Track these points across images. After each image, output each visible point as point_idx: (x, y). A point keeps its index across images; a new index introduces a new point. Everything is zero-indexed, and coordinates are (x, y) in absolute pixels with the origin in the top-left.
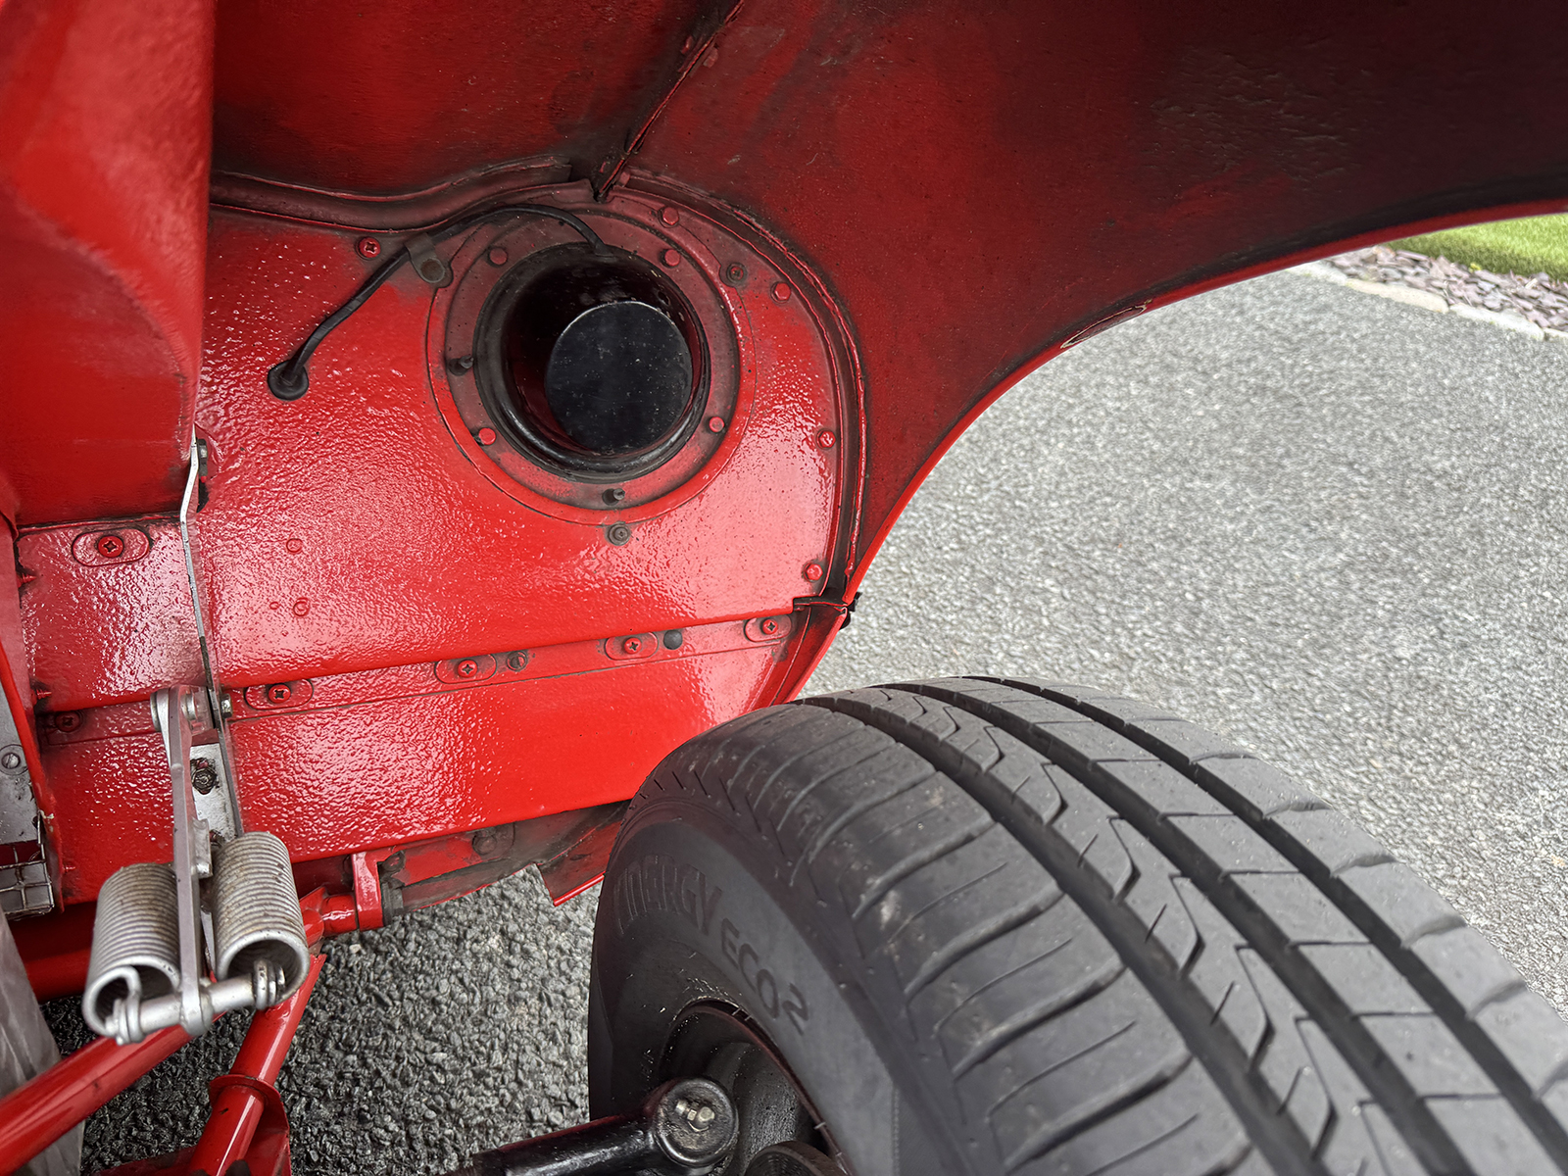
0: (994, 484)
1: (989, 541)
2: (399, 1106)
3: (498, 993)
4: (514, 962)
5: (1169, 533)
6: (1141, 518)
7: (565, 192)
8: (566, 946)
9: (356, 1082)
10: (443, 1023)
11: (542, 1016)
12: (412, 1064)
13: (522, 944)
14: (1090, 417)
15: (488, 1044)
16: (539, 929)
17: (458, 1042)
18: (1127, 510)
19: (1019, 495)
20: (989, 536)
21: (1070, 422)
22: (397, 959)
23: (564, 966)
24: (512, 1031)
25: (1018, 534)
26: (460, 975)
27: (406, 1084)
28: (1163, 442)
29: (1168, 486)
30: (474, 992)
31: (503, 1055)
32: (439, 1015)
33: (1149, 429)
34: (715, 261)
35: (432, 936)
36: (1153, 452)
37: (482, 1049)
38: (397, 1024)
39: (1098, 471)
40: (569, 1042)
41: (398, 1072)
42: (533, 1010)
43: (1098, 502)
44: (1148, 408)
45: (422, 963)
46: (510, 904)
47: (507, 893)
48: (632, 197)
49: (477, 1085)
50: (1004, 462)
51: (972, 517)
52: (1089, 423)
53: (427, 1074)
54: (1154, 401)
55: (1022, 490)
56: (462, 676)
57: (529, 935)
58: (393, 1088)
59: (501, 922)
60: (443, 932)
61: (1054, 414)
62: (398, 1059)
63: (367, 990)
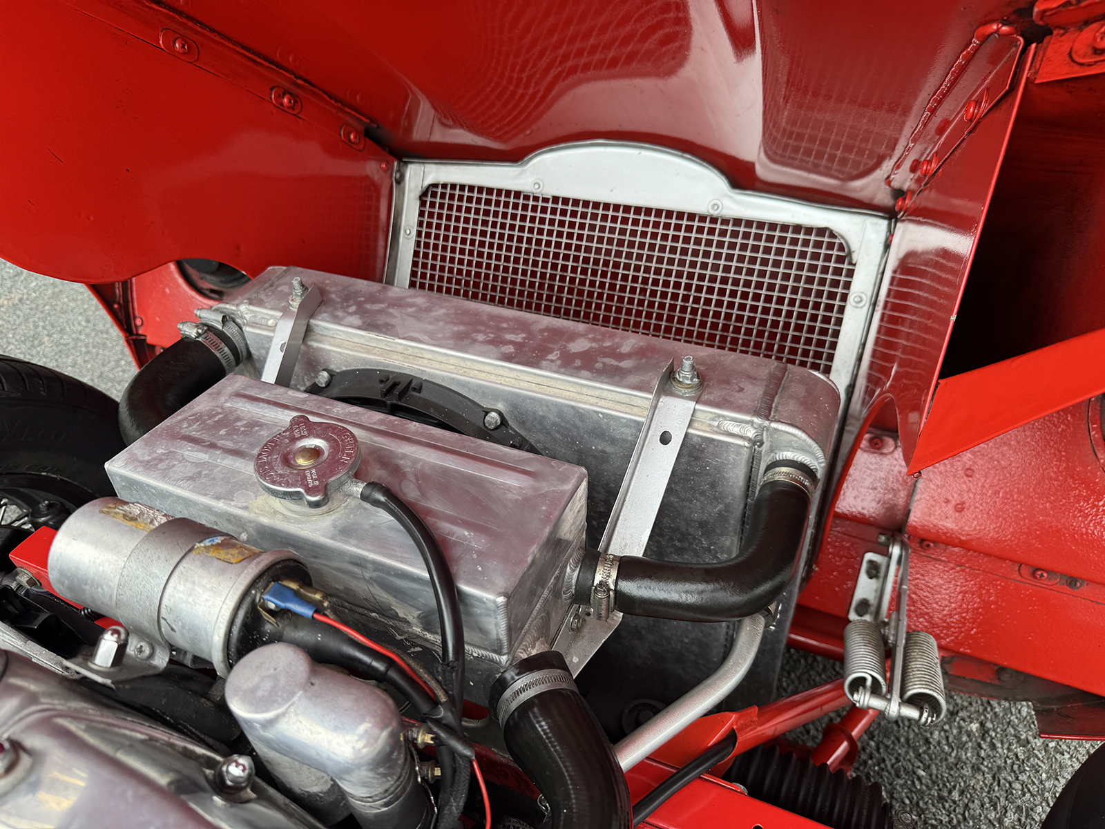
3: (967, 758)
4: (984, 746)
10: (929, 755)
11: (991, 789)
12: (904, 767)
13: (993, 738)
15: (952, 784)
17: (935, 772)
23: (1016, 767)
30: (953, 750)
32: (928, 749)
37: (948, 784)
41: (895, 766)
46: (992, 710)
49: (938, 802)
53: (911, 778)
56: (1036, 578)
57: (998, 736)
58: (890, 773)
59: (982, 717)
62: (898, 760)
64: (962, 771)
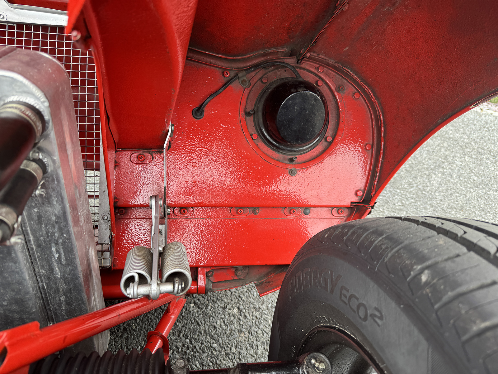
0: (415, 185)
1: (413, 204)
2: (201, 359)
3: (235, 328)
4: (241, 318)
5: (481, 209)
6: (470, 202)
7: (288, 60)
8: (258, 317)
9: (188, 348)
10: (217, 335)
11: (249, 338)
12: (206, 346)
13: (244, 313)
14: (450, 167)
15: (231, 344)
16: (250, 309)
17: (221, 342)
18: (465, 199)
19: (424, 190)
20: (413, 202)
21: (443, 168)
22: (204, 311)
23: (257, 323)
24: (239, 341)
25: (424, 203)
26: (224, 320)
27: (204, 352)
28: (478, 177)
29: (480, 192)
30: (228, 326)
31: (235, 349)
32: (216, 331)
33: (473, 172)
34: (334, 85)
35: (216, 305)
36: (474, 180)
37: (229, 345)
38: (203, 332)
39: (453, 185)
40: (257, 349)
41: (201, 348)
42: (246, 336)
43: (454, 195)
44: (472, 166)
45: (212, 314)
46: (241, 299)
47: (241, 295)
48: (309, 63)
49: (226, 357)
50: (418, 178)
51: (406, 195)
52: (450, 168)
53: (211, 351)
54: (475, 163)
55: (426, 188)
56: (239, 214)
57: (247, 311)
58: (200, 353)
59: (238, 304)
60: (220, 304)
61: (437, 164)
62: (202, 344)
63: (194, 319)
64: (234, 336)
